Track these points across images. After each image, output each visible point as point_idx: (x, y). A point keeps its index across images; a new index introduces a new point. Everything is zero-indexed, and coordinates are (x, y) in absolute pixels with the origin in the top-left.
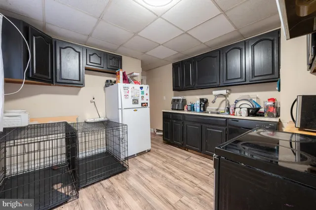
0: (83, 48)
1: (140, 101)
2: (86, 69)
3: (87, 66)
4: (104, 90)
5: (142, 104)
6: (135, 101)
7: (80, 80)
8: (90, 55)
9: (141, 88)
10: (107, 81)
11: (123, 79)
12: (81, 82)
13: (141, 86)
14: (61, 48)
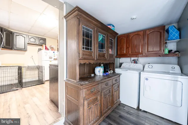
0: (26, 35)
1: (53, 58)
2: (28, 44)
3: (29, 43)
4: (38, 53)
5: (54, 59)
6: (51, 58)
7: (25, 48)
8: (30, 38)
9: (54, 52)
10: (39, 49)
11: (45, 49)
12: (26, 49)
13: (54, 51)
14: (16, 36)
